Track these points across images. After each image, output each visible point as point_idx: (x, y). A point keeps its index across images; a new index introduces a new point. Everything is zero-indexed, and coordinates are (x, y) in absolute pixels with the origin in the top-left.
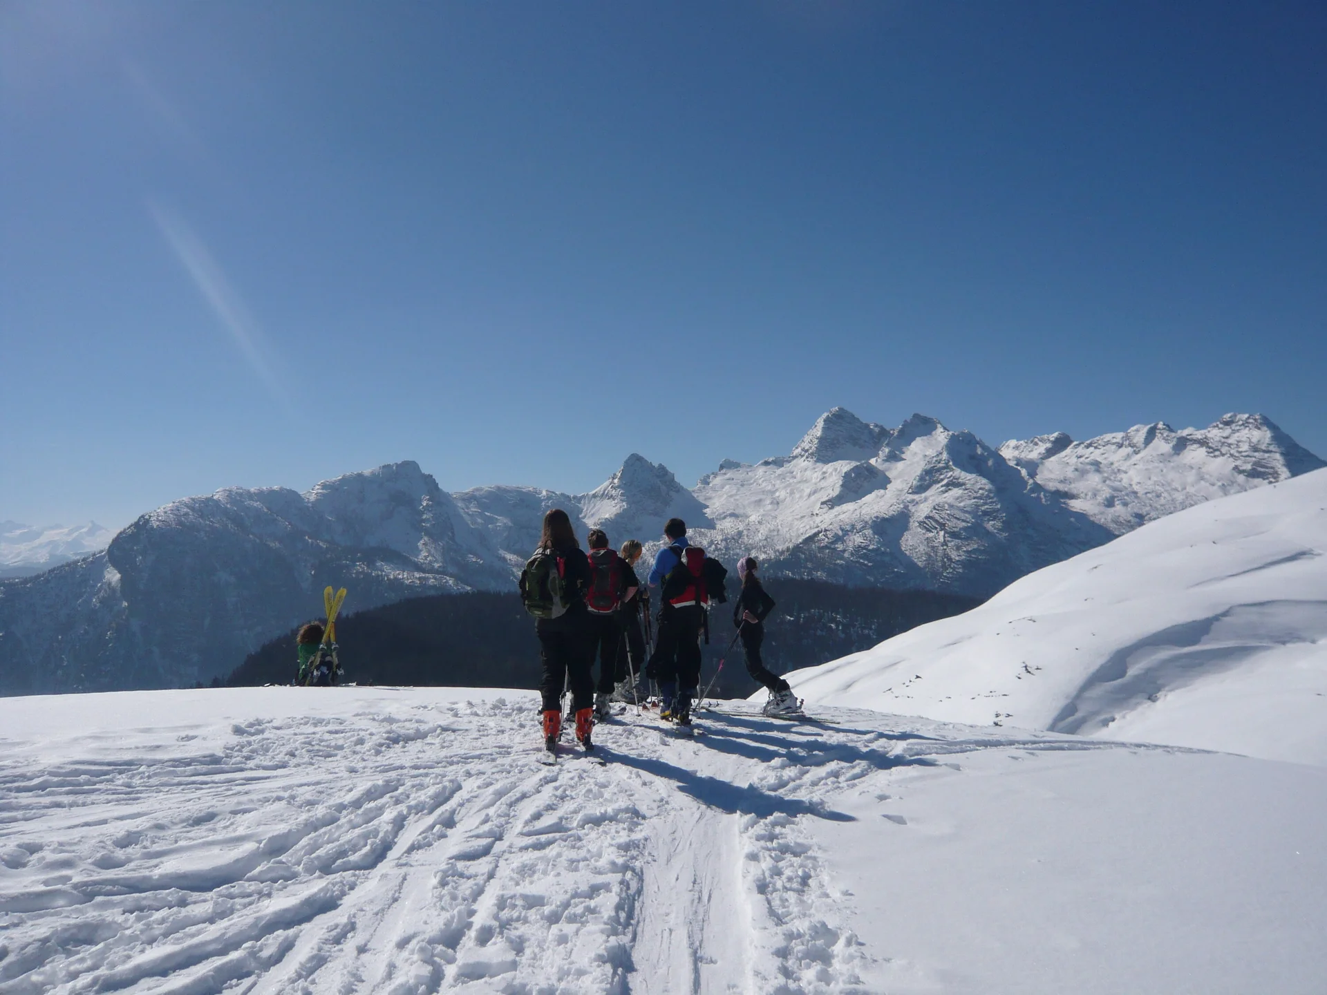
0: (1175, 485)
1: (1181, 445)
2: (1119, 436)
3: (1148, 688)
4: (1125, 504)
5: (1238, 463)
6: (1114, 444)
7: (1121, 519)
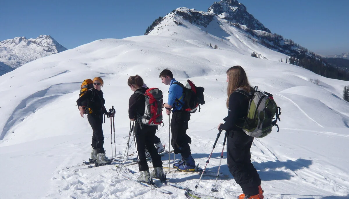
0: (28, 54)
1: (29, 43)
2: (11, 40)
3: (32, 109)
4: (14, 59)
5: (44, 48)
6: (10, 42)
7: (13, 63)
